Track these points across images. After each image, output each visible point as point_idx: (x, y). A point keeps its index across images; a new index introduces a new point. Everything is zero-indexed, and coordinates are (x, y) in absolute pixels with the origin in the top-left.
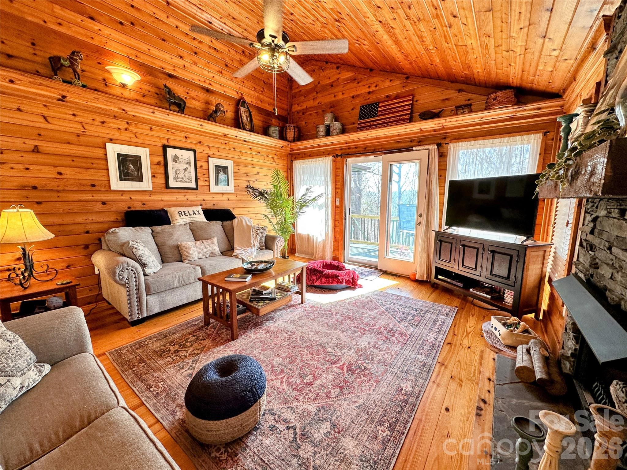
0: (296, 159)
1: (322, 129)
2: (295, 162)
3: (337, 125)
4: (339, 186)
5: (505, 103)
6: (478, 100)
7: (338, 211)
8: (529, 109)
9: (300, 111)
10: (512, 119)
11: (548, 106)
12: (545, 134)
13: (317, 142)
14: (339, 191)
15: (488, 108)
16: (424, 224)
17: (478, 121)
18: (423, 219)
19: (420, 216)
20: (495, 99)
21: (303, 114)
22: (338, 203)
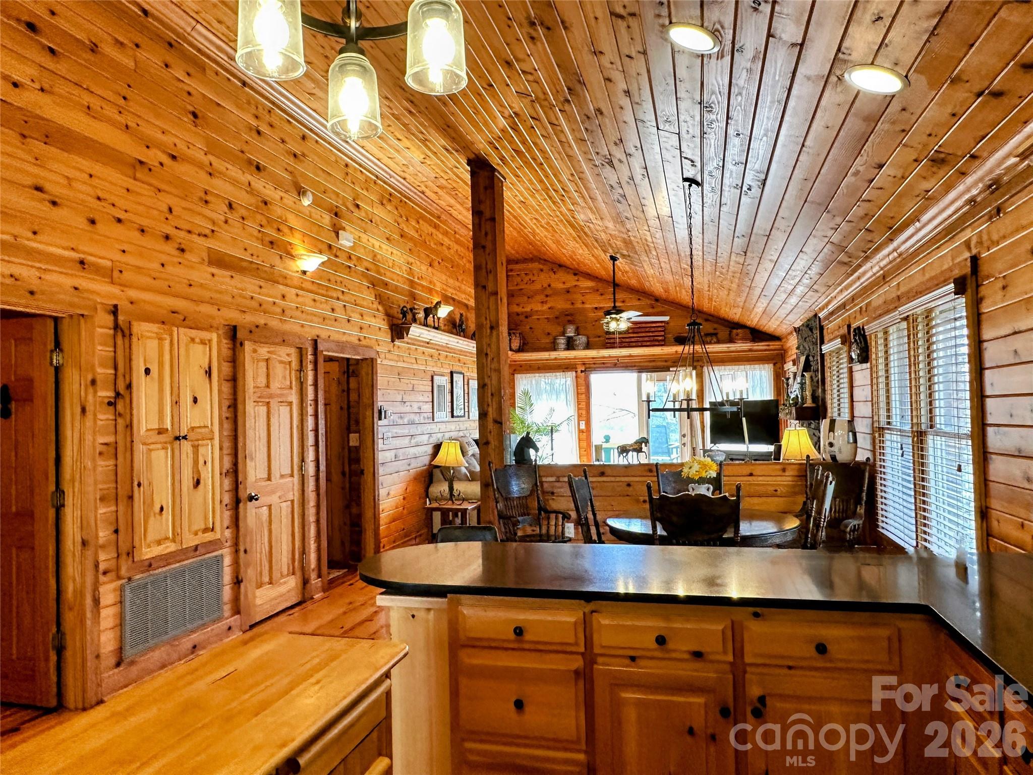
0: (520, 372)
1: (562, 341)
2: (518, 377)
3: (582, 339)
4: (583, 405)
5: (744, 339)
6: (723, 333)
7: (584, 436)
8: (761, 346)
9: (522, 313)
10: (750, 350)
11: (774, 345)
12: (774, 364)
13: (554, 355)
14: (584, 412)
15: (731, 340)
16: (689, 445)
17: (726, 349)
18: (687, 440)
19: (684, 436)
20: (737, 335)
21: (527, 317)
22: (583, 426)
